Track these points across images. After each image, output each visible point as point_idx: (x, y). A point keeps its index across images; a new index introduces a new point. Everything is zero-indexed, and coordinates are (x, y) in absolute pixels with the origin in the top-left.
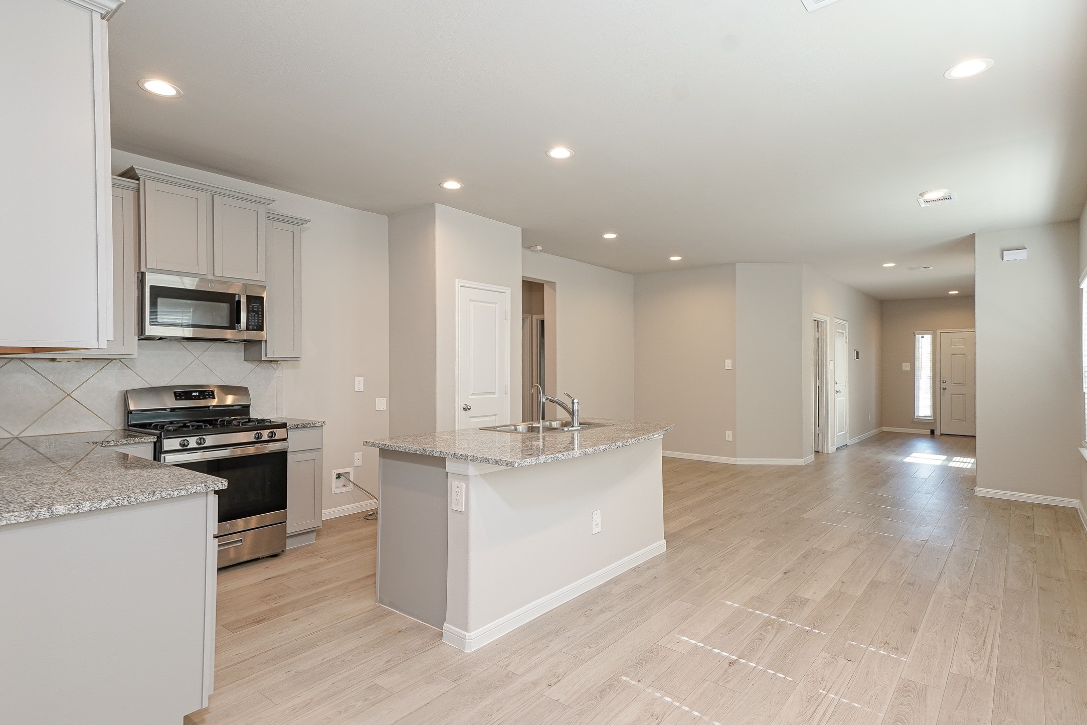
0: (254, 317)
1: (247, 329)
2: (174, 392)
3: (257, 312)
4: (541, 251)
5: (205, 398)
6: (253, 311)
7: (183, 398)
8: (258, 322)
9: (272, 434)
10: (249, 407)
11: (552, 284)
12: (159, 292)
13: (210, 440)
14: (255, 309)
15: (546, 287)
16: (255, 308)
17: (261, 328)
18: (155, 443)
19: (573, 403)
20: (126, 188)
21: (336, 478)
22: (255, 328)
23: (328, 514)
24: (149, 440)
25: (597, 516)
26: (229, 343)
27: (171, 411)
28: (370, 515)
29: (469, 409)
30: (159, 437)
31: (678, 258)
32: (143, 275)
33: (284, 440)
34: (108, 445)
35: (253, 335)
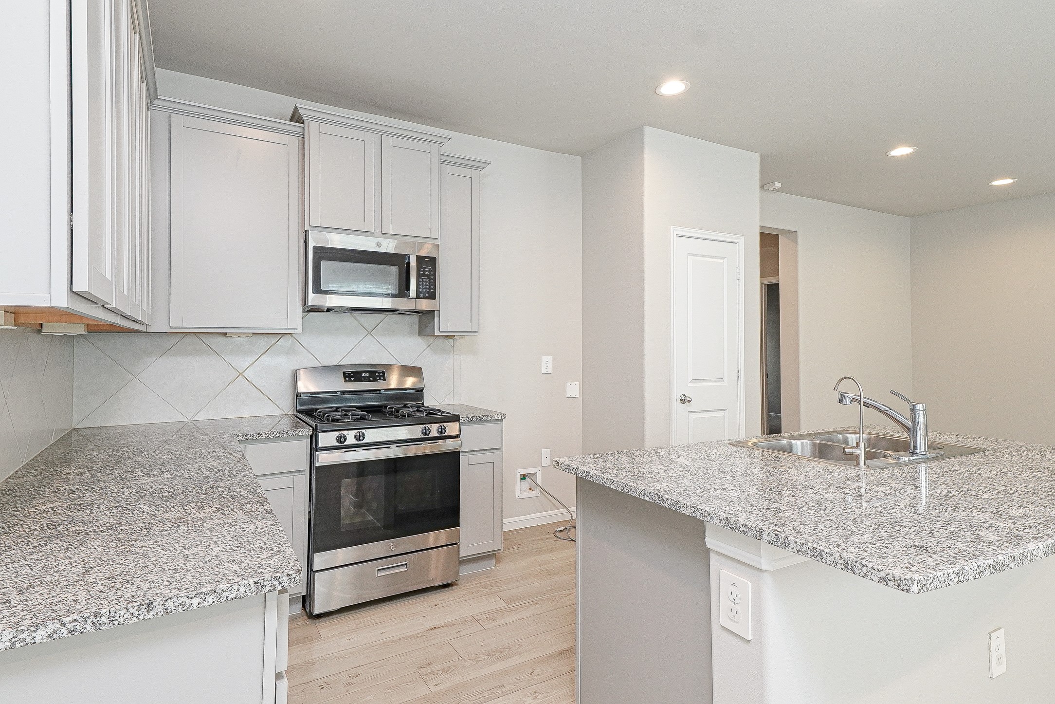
0: (426, 282)
1: (418, 297)
2: (343, 372)
3: (428, 276)
4: (778, 190)
5: (375, 380)
6: (424, 275)
7: (353, 379)
8: (430, 289)
9: (442, 431)
10: (422, 390)
11: (792, 234)
12: (324, 254)
13: (372, 435)
14: (426, 273)
15: (782, 241)
16: (427, 271)
17: (432, 296)
18: (311, 436)
19: (913, 409)
20: (290, 133)
21: (521, 479)
22: (427, 295)
23: (511, 523)
24: (304, 434)
25: (999, 641)
26: (401, 315)
27: (341, 395)
28: (561, 531)
29: (689, 401)
30: (315, 430)
31: (1008, 181)
32: (306, 234)
33: (457, 436)
34: (259, 438)
35: (424, 305)
